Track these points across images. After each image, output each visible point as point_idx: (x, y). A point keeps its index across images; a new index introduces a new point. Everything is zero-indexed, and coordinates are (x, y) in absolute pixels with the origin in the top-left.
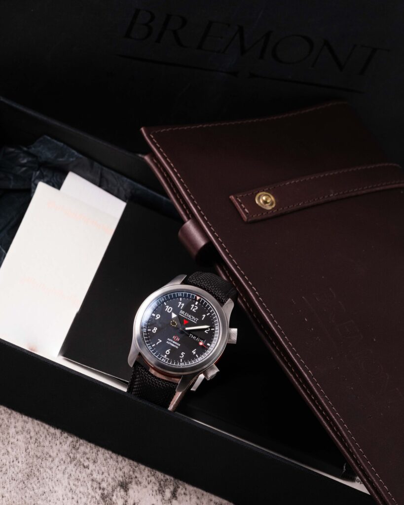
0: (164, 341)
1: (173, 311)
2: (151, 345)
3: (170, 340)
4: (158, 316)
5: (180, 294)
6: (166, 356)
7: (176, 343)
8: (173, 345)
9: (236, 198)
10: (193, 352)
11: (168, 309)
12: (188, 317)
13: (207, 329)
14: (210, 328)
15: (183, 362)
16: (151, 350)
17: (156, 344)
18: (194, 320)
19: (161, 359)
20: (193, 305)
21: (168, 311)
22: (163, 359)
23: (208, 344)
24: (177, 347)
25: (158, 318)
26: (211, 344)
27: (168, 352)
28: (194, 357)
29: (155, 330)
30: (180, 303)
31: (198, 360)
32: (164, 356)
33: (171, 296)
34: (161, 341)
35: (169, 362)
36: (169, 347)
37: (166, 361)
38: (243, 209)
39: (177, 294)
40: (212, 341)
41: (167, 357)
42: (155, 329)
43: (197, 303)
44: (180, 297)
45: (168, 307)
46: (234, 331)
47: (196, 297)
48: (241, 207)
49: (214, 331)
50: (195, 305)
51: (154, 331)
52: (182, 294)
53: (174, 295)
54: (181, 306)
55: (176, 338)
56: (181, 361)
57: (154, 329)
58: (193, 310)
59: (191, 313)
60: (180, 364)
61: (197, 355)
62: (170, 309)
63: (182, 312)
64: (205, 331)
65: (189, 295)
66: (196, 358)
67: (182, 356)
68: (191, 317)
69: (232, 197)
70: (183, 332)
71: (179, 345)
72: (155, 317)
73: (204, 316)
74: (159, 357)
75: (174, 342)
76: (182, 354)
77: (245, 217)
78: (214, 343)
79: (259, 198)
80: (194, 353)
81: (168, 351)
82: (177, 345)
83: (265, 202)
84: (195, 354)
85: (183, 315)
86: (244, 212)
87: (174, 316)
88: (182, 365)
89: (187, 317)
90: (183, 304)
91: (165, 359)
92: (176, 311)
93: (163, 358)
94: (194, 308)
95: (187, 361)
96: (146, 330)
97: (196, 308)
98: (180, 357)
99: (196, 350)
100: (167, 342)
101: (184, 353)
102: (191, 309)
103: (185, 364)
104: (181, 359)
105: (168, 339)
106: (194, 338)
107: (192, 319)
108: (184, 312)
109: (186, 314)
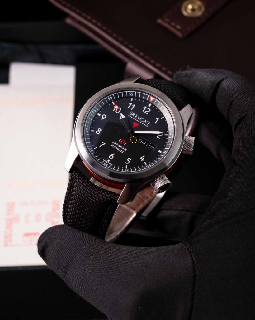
0: (109, 143)
1: (122, 112)
2: (93, 147)
3: (115, 143)
4: (104, 116)
5: (131, 94)
6: (109, 161)
7: (121, 147)
8: (118, 149)
10: (141, 158)
11: (117, 109)
12: (139, 120)
13: (160, 134)
14: (164, 134)
15: (128, 168)
16: (92, 152)
17: (98, 147)
18: (146, 123)
19: (103, 163)
20: (146, 107)
21: (116, 112)
22: (105, 164)
23: (160, 151)
24: (123, 152)
25: (104, 118)
26: (162, 151)
27: (111, 157)
28: (141, 164)
30: (131, 104)
31: (146, 167)
32: (107, 160)
33: (120, 94)
35: (112, 167)
36: (114, 151)
37: (108, 166)
39: (128, 93)
40: (164, 147)
41: (109, 162)
42: (99, 131)
43: (150, 105)
44: (131, 97)
45: (116, 106)
46: (193, 139)
47: (149, 97)
49: (167, 137)
50: (148, 107)
51: (98, 132)
52: (134, 93)
53: (125, 94)
54: (132, 106)
55: (123, 142)
56: (126, 168)
57: (98, 131)
58: (145, 112)
59: (143, 115)
60: (124, 170)
61: (145, 162)
62: (119, 110)
63: (132, 114)
64: (157, 137)
65: (142, 95)
66: (144, 165)
67: (127, 162)
68: (143, 120)
71: (126, 150)
72: (101, 117)
73: (158, 119)
74: (101, 161)
75: (119, 146)
76: (128, 160)
78: (166, 150)
80: (143, 160)
81: (112, 156)
82: (122, 150)
84: (143, 161)
85: (132, 116)
87: (123, 116)
88: (127, 171)
89: (137, 119)
90: (134, 105)
91: (107, 163)
92: (125, 111)
93: (105, 162)
94: (146, 110)
95: (132, 168)
96: (88, 131)
97: (149, 110)
98: (126, 163)
99: (144, 156)
100: (112, 145)
101: (131, 159)
102: (143, 111)
103: (131, 171)
104: (126, 166)
105: (113, 142)
106: (143, 143)
107: (143, 122)
108: (134, 114)
109: (137, 116)
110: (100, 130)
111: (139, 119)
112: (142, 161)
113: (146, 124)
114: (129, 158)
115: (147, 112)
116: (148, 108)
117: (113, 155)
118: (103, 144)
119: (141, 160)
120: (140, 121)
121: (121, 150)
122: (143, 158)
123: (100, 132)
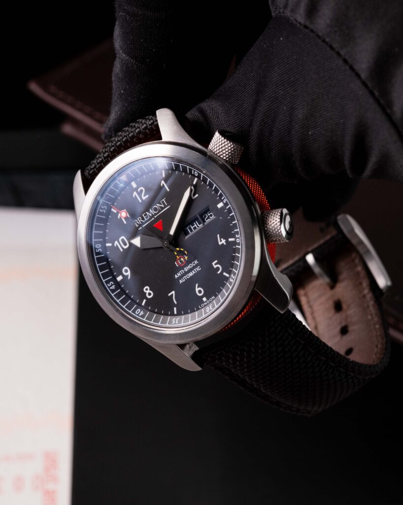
0: (176, 286)
1: (129, 238)
2: (173, 316)
3: (179, 274)
4: (126, 271)
5: (103, 209)
6: (204, 299)
7: (189, 267)
8: (191, 274)
10: (220, 243)
11: (121, 244)
12: (153, 216)
13: (191, 190)
14: (191, 184)
15: (230, 273)
16: (180, 321)
17: (175, 305)
20: (135, 193)
21: (125, 247)
22: (208, 310)
23: (220, 205)
24: (198, 269)
25: (129, 273)
26: (220, 201)
27: (200, 292)
28: (231, 248)
29: (148, 291)
30: (120, 215)
31: (238, 244)
32: (203, 302)
33: (98, 228)
34: (173, 292)
35: (217, 301)
36: (191, 283)
37: (213, 306)
39: (100, 213)
41: (208, 299)
43: (134, 185)
44: (109, 211)
45: (116, 243)
50: (136, 190)
51: (150, 294)
52: (104, 204)
53: (99, 220)
55: (181, 261)
56: (227, 276)
58: (144, 198)
59: (147, 205)
60: (230, 283)
61: (230, 240)
62: (123, 240)
63: (138, 222)
65: (112, 192)
66: (235, 243)
67: (218, 269)
68: (155, 209)
70: (175, 241)
71: (196, 262)
72: (125, 277)
73: (163, 183)
74: (200, 313)
75: (186, 269)
76: (215, 267)
78: (221, 195)
80: (224, 241)
81: (199, 290)
82: (194, 267)
84: (227, 241)
85: (143, 223)
87: (137, 242)
88: (234, 280)
89: (151, 218)
92: (131, 231)
93: (205, 307)
94: (140, 194)
95: (232, 265)
96: (141, 311)
97: (142, 191)
98: (219, 272)
99: (218, 235)
100: (181, 282)
101: (216, 261)
102: (140, 201)
103: (236, 273)
104: (225, 274)
105: (176, 276)
106: (195, 225)
107: (160, 211)
108: (140, 219)
109: (145, 215)
110: (147, 289)
111: (152, 214)
112: (225, 244)
113: (165, 206)
114: (213, 263)
115: (144, 196)
116: (139, 190)
117: (198, 287)
118: (172, 294)
119: (223, 244)
120: (156, 214)
121: (195, 270)
122: (222, 239)
123: (150, 290)
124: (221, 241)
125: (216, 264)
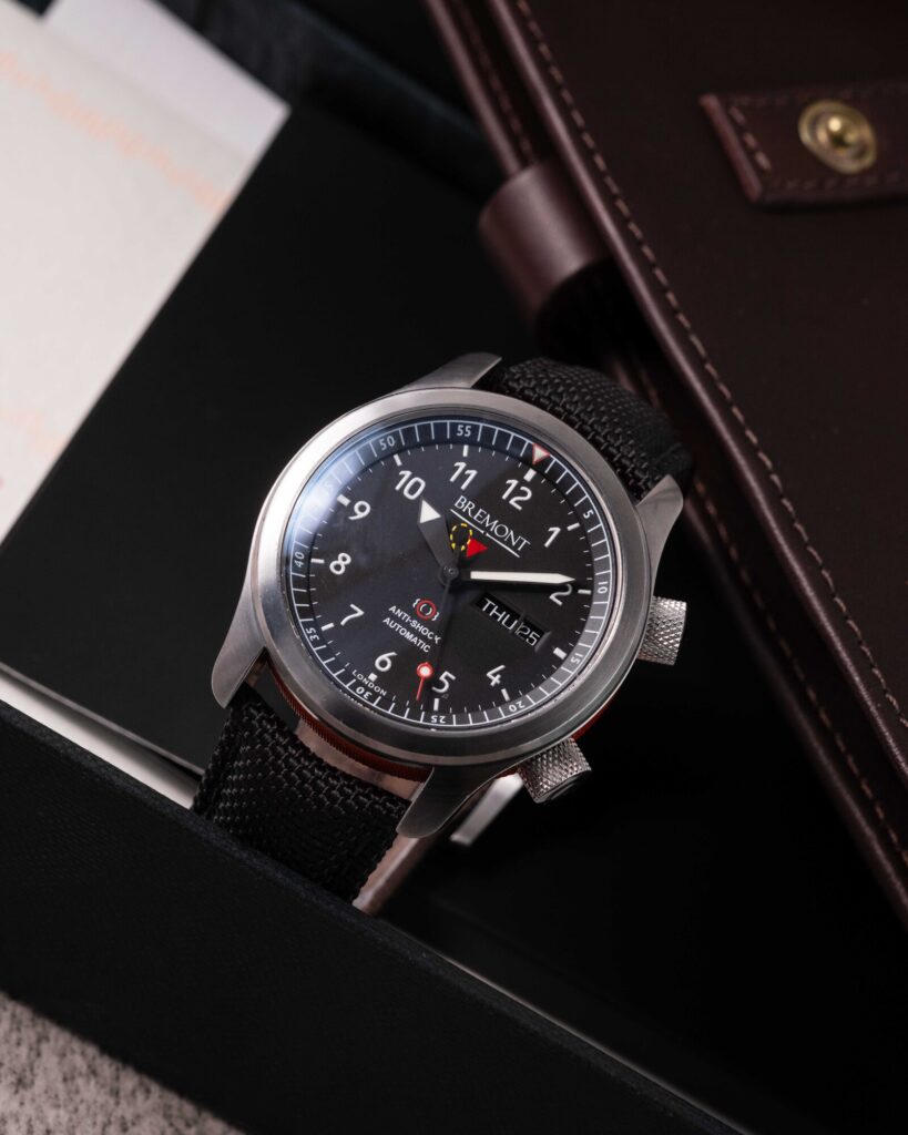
0: (375, 614)
1: (426, 495)
2: (317, 625)
3: (399, 613)
4: (362, 509)
5: (464, 430)
6: (373, 677)
7: (422, 629)
8: (409, 636)
9: (726, 106)
10: (489, 674)
11: (409, 483)
12: (487, 530)
13: (562, 587)
14: (576, 586)
15: (443, 710)
16: (316, 643)
17: (337, 623)
18: (512, 541)
19: (354, 687)
20: (514, 483)
21: (406, 493)
22: (360, 690)
23: (559, 652)
24: (425, 647)
25: (360, 515)
26: (568, 651)
27: (383, 664)
28: (491, 698)
29: (343, 564)
30: (462, 465)
31: (507, 712)
32: (366, 676)
33: (425, 430)
34: (360, 613)
35: (385, 703)
36: (392, 641)
37: (372, 699)
38: (751, 154)
39: (454, 427)
40: (576, 639)
41: (376, 683)
42: (342, 562)
43: (530, 475)
44: (463, 441)
45: (407, 474)
46: (675, 609)
47: (530, 448)
48: (744, 144)
49: (589, 599)
50: (522, 482)
51: (338, 567)
52: (474, 429)
53: (440, 429)
54: (463, 477)
55: (426, 610)
56: (436, 707)
57: (340, 562)
58: (512, 502)
59: (502, 512)
60: (427, 719)
61: (504, 691)
62: (417, 485)
63: (464, 504)
64: (553, 597)
65: (503, 437)
66: (501, 702)
67: (441, 685)
68: (501, 531)
69: (712, 102)
70: (461, 586)
71: (436, 639)
72: (350, 510)
73: (556, 530)
74: (346, 677)
75: (414, 624)
76: (442, 678)
77: (754, 185)
78: (584, 651)
79: (814, 125)
80: (496, 680)
81: (385, 660)
82: (424, 638)
83: (838, 140)
84: (499, 687)
85: (465, 515)
86: (753, 165)
87: (428, 513)
88: (437, 724)
90: (473, 473)
91: (367, 689)
92: (441, 495)
93: (359, 683)
94: (517, 492)
95: (458, 711)
96: (302, 561)
97: (525, 494)
98: (434, 688)
99: (502, 667)
100: (387, 621)
101: (453, 677)
102: (505, 497)
103: (452, 723)
104: (437, 701)
105: (393, 609)
106: (501, 616)
107: (502, 540)
108: (471, 506)
109: (482, 513)
110: (344, 559)
111: (490, 527)
112: (493, 684)
113: (515, 548)
114: (446, 673)
115: (517, 502)
116: (523, 488)
117: (390, 658)
118: (355, 612)
119: (491, 681)
120: (492, 534)
121: (421, 641)
122: (498, 676)
123: (346, 566)
124: (495, 675)
125: (447, 678)
